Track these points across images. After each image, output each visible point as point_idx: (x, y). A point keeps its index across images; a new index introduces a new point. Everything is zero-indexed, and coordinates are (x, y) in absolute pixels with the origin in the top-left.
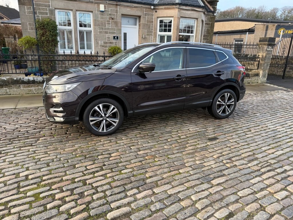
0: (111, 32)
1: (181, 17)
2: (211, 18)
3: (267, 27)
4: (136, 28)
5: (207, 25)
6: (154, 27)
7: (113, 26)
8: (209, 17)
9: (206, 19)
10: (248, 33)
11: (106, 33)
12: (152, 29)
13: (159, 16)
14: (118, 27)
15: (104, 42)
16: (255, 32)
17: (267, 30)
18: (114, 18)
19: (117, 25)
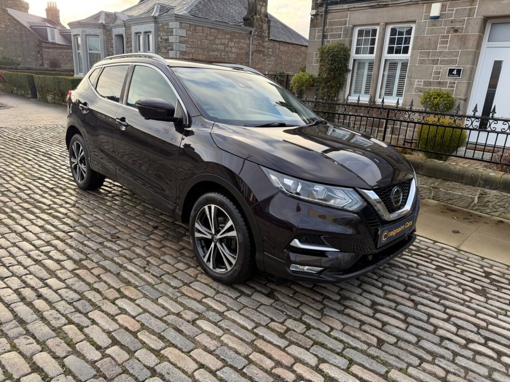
0: (445, 61)
7: (454, 46)
14: (468, 48)
15: (424, 82)
18: (459, 28)
19: (465, 43)
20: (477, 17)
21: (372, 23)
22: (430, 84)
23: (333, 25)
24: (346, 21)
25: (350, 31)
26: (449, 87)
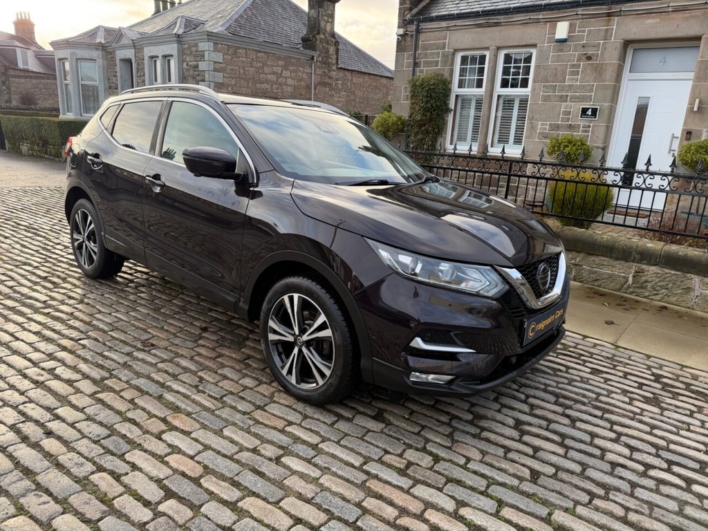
0: (576, 97)
4: (689, 80)
7: (587, 78)
11: (563, 99)
14: (605, 81)
15: (550, 125)
18: (593, 54)
19: (601, 75)
20: (615, 41)
21: (479, 46)
22: (557, 127)
23: (427, 49)
24: (445, 44)
25: (450, 57)
26: (583, 131)
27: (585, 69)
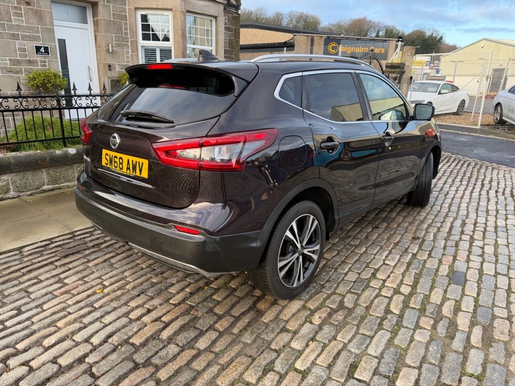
0: (27, 37)
1: (188, 11)
2: (234, 18)
3: (312, 40)
4: (87, 29)
5: (229, 31)
6: (130, 29)
7: (31, 21)
8: (230, 15)
9: (226, 19)
10: (285, 49)
11: (15, 37)
12: (126, 34)
13: (138, 6)
14: (46, 25)
15: (10, 60)
16: (295, 48)
17: (312, 45)
18: (31, 1)
19: (42, 19)
22: (18, 62)
27: (27, 12)
